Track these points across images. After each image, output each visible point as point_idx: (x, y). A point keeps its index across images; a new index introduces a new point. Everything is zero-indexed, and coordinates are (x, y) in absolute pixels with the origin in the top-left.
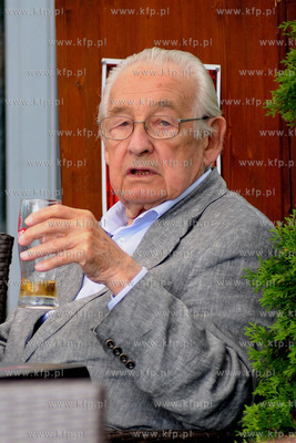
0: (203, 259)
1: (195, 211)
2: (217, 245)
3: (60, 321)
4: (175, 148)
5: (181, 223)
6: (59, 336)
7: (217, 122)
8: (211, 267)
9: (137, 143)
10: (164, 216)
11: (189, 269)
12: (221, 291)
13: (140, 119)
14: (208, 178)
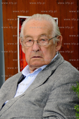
0: (57, 84)
1: (54, 68)
2: (62, 79)
3: (10, 105)
4: (47, 48)
5: (49, 72)
6: (10, 110)
7: (59, 37)
8: (59, 86)
9: (35, 48)
10: (44, 70)
11: (52, 87)
12: (62, 94)
13: (36, 39)
14: (57, 57)
